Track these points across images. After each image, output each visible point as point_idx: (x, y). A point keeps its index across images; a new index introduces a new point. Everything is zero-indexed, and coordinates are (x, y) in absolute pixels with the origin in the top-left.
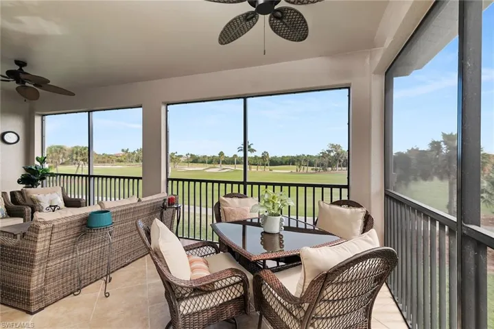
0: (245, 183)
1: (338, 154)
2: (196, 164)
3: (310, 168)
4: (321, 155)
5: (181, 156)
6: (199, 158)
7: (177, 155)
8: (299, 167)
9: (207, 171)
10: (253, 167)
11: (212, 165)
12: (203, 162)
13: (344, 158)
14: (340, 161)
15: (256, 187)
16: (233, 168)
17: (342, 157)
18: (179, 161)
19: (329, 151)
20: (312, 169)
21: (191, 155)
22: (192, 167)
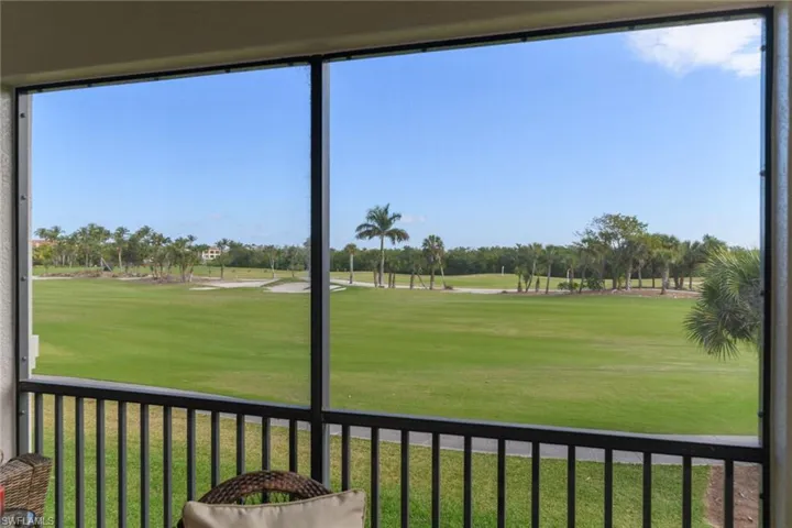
0: (317, 416)
1: (630, 243)
2: (243, 271)
3: (555, 282)
4: (586, 245)
5: (204, 248)
6: (252, 253)
7: (193, 244)
8: (527, 278)
9: (275, 289)
10: (398, 277)
11: (286, 274)
12: (264, 265)
13: (646, 255)
14: (636, 263)
15: (360, 434)
16: (347, 282)
17: (642, 252)
18: (198, 262)
19: (608, 237)
20: (562, 286)
21: (232, 245)
22: (231, 280)
